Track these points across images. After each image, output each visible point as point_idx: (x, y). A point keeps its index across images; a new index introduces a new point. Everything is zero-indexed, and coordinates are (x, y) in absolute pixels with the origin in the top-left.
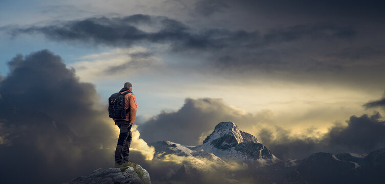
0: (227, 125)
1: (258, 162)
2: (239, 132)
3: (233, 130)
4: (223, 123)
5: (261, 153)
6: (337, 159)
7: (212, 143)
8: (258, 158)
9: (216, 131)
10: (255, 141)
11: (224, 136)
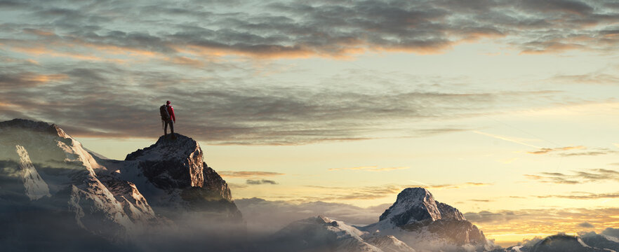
0: (416, 193)
1: (464, 249)
2: (434, 203)
3: (425, 200)
4: (409, 189)
5: (468, 236)
6: (585, 245)
7: (393, 220)
8: (464, 244)
9: (399, 202)
10: (460, 217)
11: (412, 209)
